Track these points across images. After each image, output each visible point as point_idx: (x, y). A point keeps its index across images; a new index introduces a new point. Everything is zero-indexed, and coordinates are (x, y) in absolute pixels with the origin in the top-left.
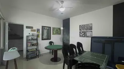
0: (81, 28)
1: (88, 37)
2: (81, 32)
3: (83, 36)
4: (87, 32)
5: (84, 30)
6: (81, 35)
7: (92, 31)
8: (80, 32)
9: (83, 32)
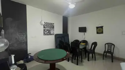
0: (46, 26)
1: (51, 35)
2: (46, 30)
3: (48, 34)
4: (51, 31)
5: (48, 28)
6: (46, 33)
7: (54, 30)
8: (44, 30)
9: (47, 30)
